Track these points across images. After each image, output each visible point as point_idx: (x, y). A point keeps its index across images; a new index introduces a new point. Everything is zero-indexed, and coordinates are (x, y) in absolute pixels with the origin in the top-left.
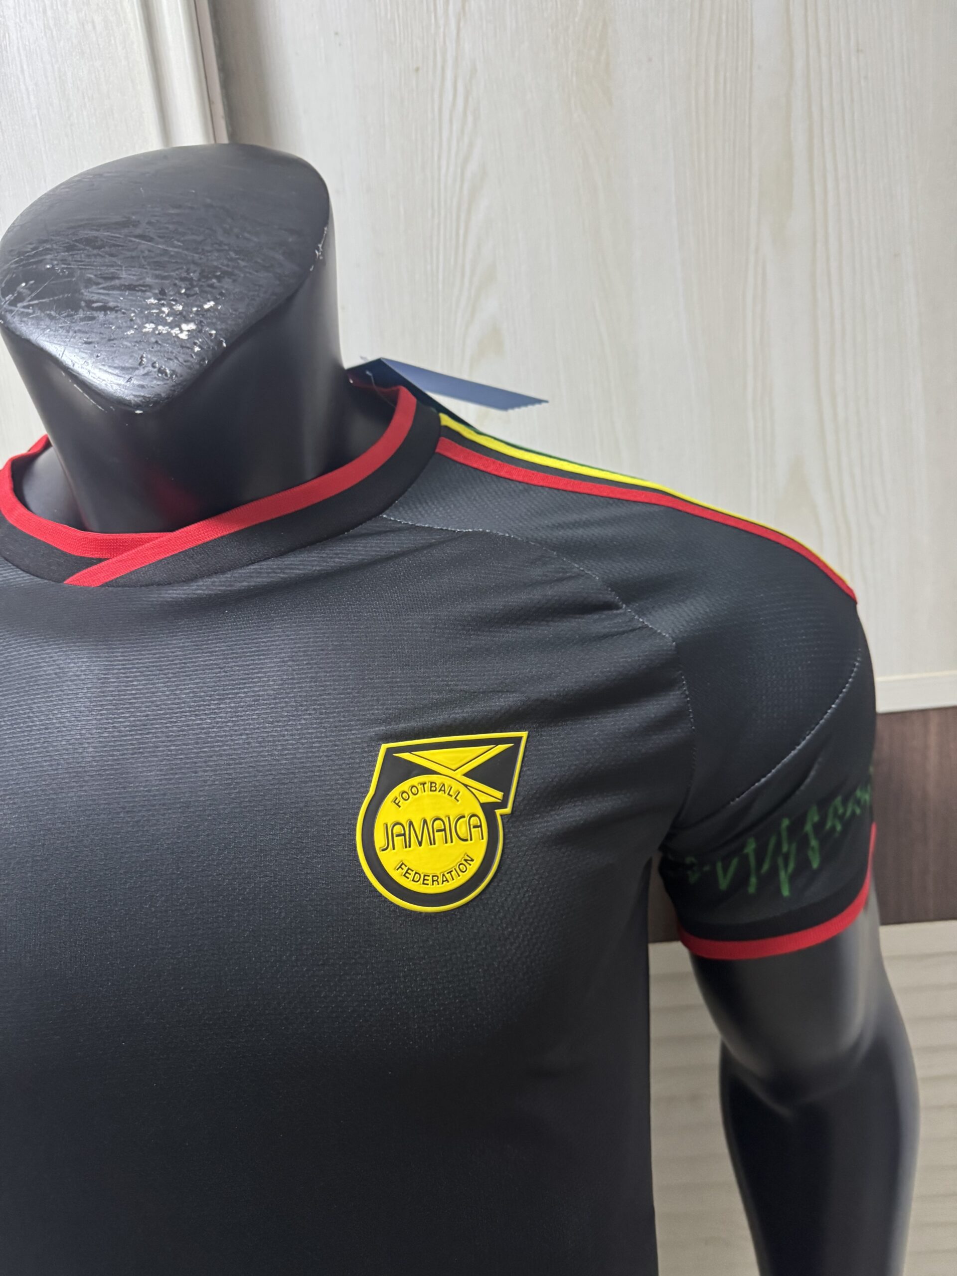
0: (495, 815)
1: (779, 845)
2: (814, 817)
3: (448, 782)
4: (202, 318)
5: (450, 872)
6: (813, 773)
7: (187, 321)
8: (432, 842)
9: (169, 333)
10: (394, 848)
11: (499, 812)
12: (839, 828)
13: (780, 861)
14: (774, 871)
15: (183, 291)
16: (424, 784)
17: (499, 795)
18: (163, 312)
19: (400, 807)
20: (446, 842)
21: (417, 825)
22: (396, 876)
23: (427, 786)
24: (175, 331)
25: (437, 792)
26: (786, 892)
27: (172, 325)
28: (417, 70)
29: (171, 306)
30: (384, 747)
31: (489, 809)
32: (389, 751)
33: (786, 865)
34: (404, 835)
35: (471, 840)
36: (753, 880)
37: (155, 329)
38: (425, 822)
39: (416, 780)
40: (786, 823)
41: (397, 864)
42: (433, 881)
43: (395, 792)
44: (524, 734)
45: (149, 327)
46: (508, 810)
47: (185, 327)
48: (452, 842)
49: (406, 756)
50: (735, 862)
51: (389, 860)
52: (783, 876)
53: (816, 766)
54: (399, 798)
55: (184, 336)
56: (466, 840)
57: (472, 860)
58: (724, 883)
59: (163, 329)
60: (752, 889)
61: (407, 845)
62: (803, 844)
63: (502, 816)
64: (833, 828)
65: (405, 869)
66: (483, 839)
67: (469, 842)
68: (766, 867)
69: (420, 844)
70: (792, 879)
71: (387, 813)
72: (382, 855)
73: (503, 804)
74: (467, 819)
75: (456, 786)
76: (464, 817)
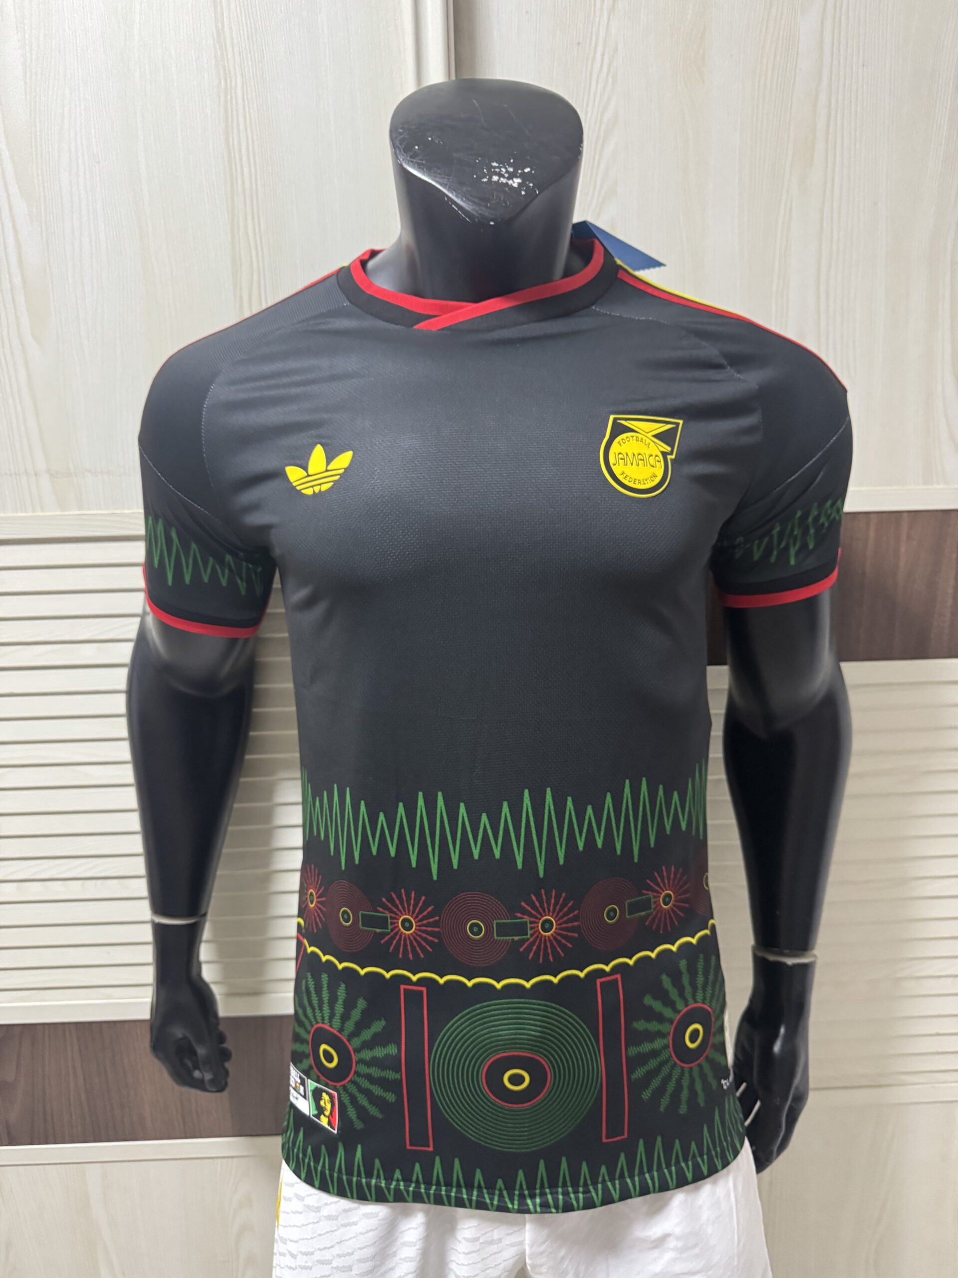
0: (667, 458)
1: (792, 530)
2: (815, 512)
3: (644, 438)
4: (523, 176)
5: (646, 480)
6: (820, 477)
7: (517, 177)
8: (638, 465)
9: (507, 183)
10: (619, 465)
11: (669, 457)
12: (826, 525)
13: (791, 541)
14: (787, 548)
15: (512, 161)
16: (633, 437)
17: (669, 449)
18: (502, 171)
19: (621, 446)
20: (644, 466)
21: (630, 455)
22: (621, 478)
23: (635, 438)
24: (510, 182)
25: (639, 442)
26: (792, 562)
27: (509, 178)
28: (579, 44)
29: (506, 168)
30: (612, 417)
31: (664, 454)
32: (615, 419)
33: (795, 544)
34: (624, 459)
35: (656, 467)
36: (775, 553)
37: (498, 180)
38: (634, 455)
39: (629, 434)
40: (799, 514)
41: (620, 472)
42: (639, 483)
43: (619, 439)
44: (681, 422)
45: (495, 178)
46: (673, 457)
47: (515, 180)
48: (647, 466)
49: (623, 422)
50: (766, 540)
51: (617, 470)
52: (792, 551)
53: (822, 473)
54: (621, 442)
55: (515, 185)
56: (653, 467)
57: (657, 477)
58: (757, 556)
59: (503, 180)
60: (773, 559)
61: (626, 464)
62: (806, 532)
63: (671, 460)
64: (823, 524)
65: (625, 475)
66: (661, 468)
67: (655, 468)
68: (783, 545)
69: (632, 464)
70: (797, 554)
71: (615, 448)
72: (614, 468)
73: (671, 453)
74: (654, 457)
75: (648, 441)
76: (651, 456)
